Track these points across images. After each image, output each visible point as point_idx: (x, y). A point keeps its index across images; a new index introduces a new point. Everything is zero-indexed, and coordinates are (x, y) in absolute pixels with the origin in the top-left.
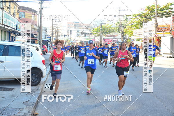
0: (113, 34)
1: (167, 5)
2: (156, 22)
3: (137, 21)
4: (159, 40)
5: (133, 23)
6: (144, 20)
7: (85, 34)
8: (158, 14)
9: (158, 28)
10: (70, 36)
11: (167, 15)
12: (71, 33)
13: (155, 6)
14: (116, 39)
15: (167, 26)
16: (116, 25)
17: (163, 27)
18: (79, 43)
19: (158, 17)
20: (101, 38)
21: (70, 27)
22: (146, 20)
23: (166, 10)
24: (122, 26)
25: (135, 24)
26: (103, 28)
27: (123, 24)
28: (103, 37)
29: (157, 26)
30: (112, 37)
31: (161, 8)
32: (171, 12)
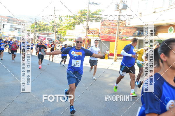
0: (47, 32)
1: (97, 11)
2: (87, 25)
3: (70, 22)
4: (89, 42)
5: (66, 24)
6: (76, 22)
7: (19, 29)
8: (89, 18)
9: (89, 31)
10: (2, 30)
11: (97, 20)
12: (4, 27)
13: (87, 10)
14: (50, 37)
15: (96, 30)
16: (50, 24)
17: (93, 30)
18: (12, 38)
19: (89, 21)
20: (35, 35)
21: (3, 21)
22: (78, 22)
23: (96, 16)
24: (56, 26)
25: (69, 24)
26: (37, 25)
27: (57, 24)
28: (37, 34)
29: (88, 29)
30: (46, 35)
31: (92, 13)
32: (100, 17)
